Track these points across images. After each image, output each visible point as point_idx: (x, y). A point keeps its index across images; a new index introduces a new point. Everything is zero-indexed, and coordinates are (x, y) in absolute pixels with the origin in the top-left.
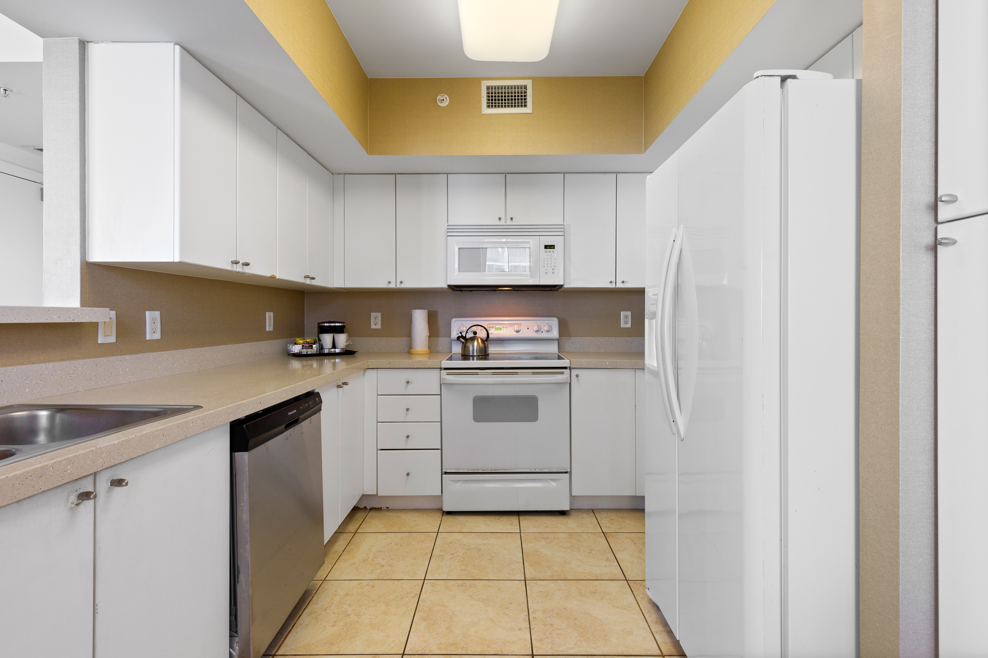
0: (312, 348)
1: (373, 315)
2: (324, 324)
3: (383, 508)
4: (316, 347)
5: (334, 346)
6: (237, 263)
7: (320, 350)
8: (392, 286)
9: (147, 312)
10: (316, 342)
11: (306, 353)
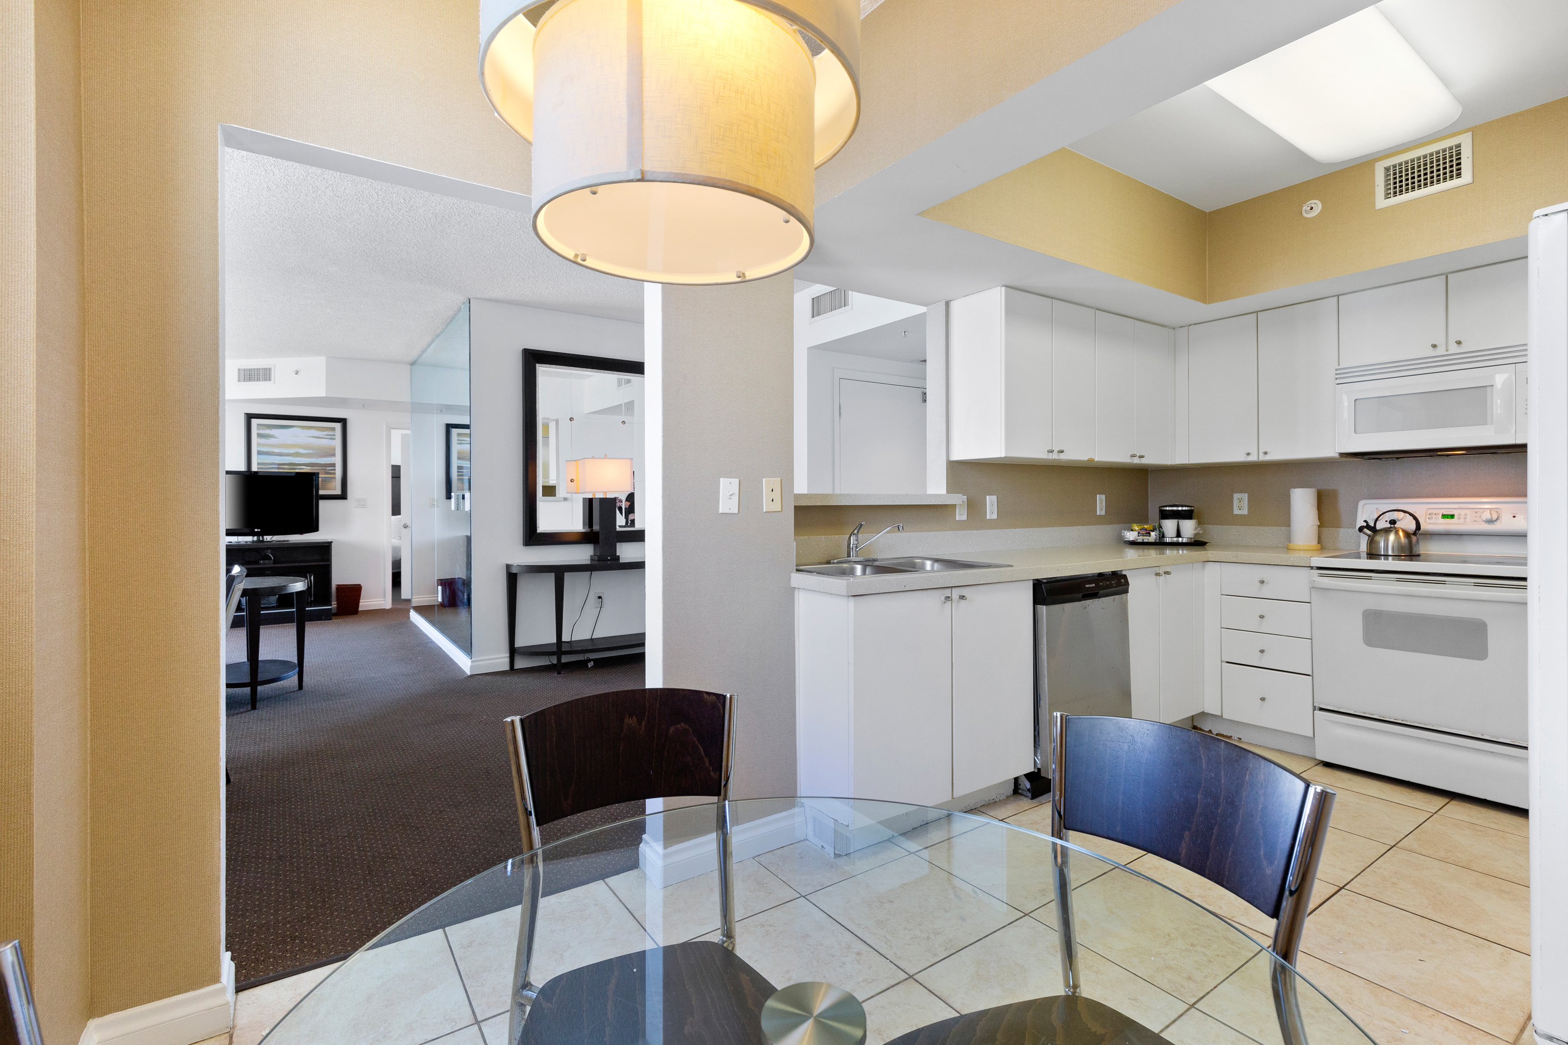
0: (1150, 536)
1: (1236, 496)
2: (1165, 508)
3: (1233, 737)
4: (1155, 535)
5: (1179, 535)
6: (1052, 451)
7: (1160, 538)
8: (1253, 458)
9: (987, 496)
10: (1156, 529)
11: (1141, 541)
